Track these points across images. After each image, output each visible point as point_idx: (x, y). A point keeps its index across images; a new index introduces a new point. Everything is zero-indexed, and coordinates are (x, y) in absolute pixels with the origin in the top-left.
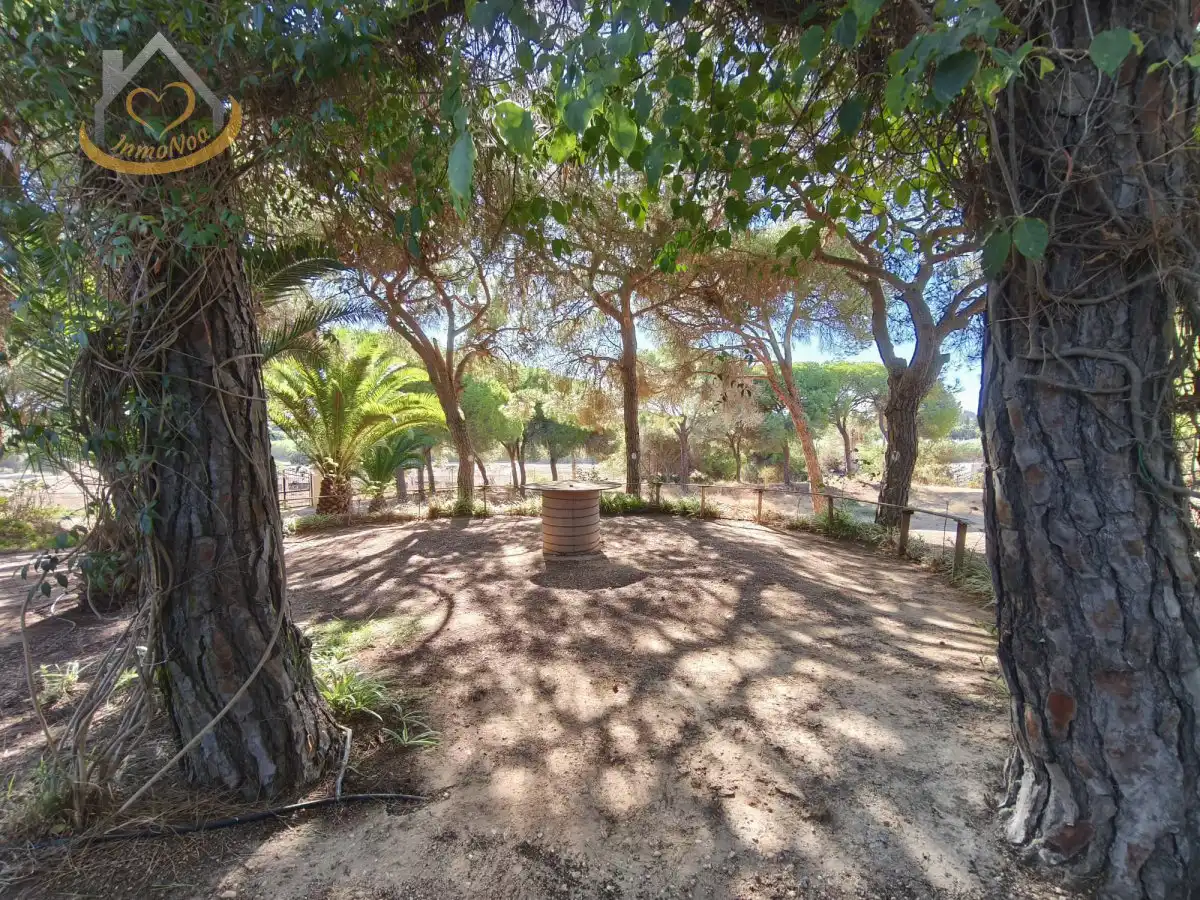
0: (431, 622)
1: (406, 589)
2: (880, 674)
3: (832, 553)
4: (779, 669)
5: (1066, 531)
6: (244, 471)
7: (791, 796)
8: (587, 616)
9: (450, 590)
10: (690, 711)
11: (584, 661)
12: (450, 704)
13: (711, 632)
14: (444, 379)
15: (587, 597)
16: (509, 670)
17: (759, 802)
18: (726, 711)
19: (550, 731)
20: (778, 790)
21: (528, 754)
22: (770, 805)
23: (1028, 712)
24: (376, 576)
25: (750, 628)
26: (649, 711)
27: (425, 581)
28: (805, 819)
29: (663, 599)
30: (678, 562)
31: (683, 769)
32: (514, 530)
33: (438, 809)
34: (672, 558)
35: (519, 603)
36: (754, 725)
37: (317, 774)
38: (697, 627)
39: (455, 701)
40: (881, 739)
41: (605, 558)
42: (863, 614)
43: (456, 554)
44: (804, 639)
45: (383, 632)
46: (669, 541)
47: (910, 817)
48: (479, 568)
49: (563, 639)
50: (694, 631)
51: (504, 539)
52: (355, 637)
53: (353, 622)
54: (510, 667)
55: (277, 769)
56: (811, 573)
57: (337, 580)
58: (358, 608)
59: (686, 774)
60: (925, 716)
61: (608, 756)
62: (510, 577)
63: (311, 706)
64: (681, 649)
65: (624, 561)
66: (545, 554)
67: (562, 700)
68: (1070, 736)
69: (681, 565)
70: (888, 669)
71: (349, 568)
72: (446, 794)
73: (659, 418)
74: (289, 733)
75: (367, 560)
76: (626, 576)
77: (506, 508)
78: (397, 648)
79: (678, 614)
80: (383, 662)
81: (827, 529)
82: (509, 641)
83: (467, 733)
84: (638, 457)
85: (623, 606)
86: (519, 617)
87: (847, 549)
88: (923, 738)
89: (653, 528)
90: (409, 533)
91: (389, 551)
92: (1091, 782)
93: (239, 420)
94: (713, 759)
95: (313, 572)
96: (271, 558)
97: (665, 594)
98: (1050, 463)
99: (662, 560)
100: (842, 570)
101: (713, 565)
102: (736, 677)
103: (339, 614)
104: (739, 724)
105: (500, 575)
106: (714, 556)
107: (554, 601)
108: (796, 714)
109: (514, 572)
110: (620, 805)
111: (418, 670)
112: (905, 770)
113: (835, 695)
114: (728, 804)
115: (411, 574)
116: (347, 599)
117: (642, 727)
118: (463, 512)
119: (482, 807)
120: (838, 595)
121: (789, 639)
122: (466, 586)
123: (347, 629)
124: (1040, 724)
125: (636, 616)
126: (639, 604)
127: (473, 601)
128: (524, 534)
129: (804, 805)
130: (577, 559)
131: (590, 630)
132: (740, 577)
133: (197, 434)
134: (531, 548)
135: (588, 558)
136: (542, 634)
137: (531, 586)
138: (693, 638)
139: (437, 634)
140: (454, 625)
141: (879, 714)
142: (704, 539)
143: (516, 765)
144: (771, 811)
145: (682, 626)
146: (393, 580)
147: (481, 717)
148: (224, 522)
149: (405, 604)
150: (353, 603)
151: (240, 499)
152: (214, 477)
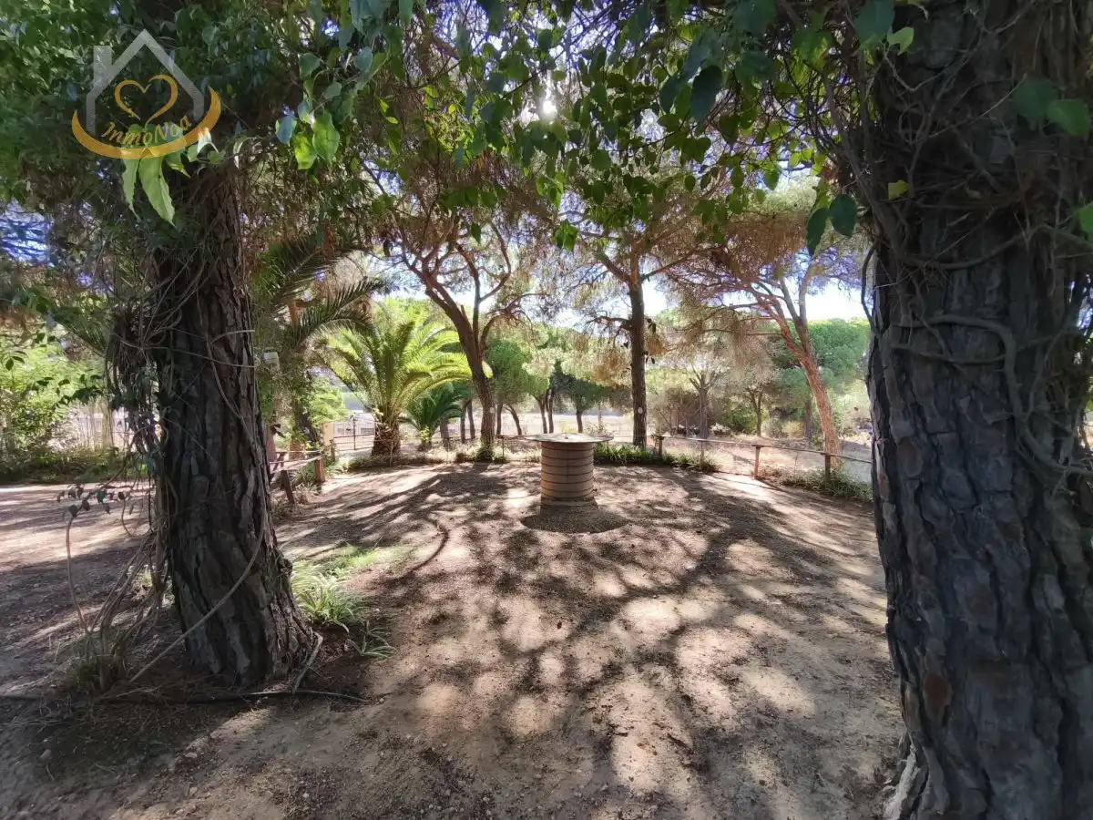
0: (424, 553)
1: (416, 523)
2: (821, 636)
3: (823, 510)
4: (718, 622)
5: (935, 505)
6: (232, 424)
7: (680, 743)
8: (558, 557)
9: (449, 525)
10: (619, 652)
11: (541, 598)
12: (413, 624)
13: (667, 580)
15: (565, 540)
16: (475, 600)
17: (647, 743)
18: (653, 656)
19: (489, 656)
20: (669, 736)
21: (462, 675)
22: (658, 749)
23: (908, 692)
24: (396, 511)
25: (705, 579)
26: (582, 649)
27: (432, 517)
28: (685, 766)
29: (633, 546)
30: (662, 512)
31: (592, 704)
32: (523, 475)
33: (371, 711)
34: (657, 508)
35: (503, 542)
36: (674, 671)
37: (285, 671)
38: (655, 575)
39: (420, 621)
40: (793, 699)
41: (595, 504)
42: (828, 573)
43: (468, 495)
44: (755, 593)
45: (383, 559)
46: (660, 492)
47: (788, 780)
48: (482, 508)
49: (530, 576)
50: (651, 579)
51: (513, 483)
52: (360, 561)
53: (364, 548)
54: (477, 596)
55: (251, 663)
56: (791, 530)
57: (366, 512)
58: (371, 538)
59: (593, 709)
60: (849, 683)
61: (530, 685)
62: (505, 518)
63: (284, 614)
64: (634, 593)
65: (613, 508)
66: (542, 498)
67: (509, 631)
68: (945, 722)
69: (662, 515)
70: (832, 632)
71: (378, 502)
72: (382, 700)
74: (263, 636)
75: (396, 496)
76: (609, 522)
77: (521, 455)
78: (390, 572)
79: (642, 561)
80: (375, 584)
81: (823, 487)
82: (483, 574)
83: (417, 652)
84: (645, 412)
85: (593, 550)
86: (498, 554)
87: (841, 507)
88: (838, 704)
89: (649, 479)
90: (435, 474)
91: (415, 489)
93: (230, 384)
94: (621, 699)
95: (350, 504)
96: (255, 494)
97: (637, 542)
98: (923, 436)
99: (648, 509)
100: (823, 531)
101: (693, 517)
102: (674, 625)
103: (355, 542)
104: (660, 669)
105: (498, 515)
106: (698, 508)
107: (534, 542)
108: (718, 666)
109: (509, 514)
110: (522, 729)
111: (399, 593)
112: (804, 733)
113: (765, 652)
114: (618, 741)
115: (424, 510)
116: (367, 528)
117: (570, 662)
118: (484, 458)
119: (406, 714)
120: (809, 555)
121: (740, 593)
122: (465, 523)
123: (355, 555)
124: (918, 705)
125: (604, 561)
126: (609, 550)
127: (464, 537)
128: (531, 479)
129: (689, 753)
130: (569, 504)
131: (557, 570)
132: (715, 530)
133: (196, 394)
134: (532, 493)
135: (579, 503)
136: (513, 570)
137: (520, 527)
138: (648, 585)
139: (426, 563)
140: (441, 557)
141: (804, 675)
142: (694, 490)
143: (447, 682)
144: (655, 753)
145: (643, 572)
146: (406, 515)
147: (435, 638)
148: (215, 464)
149: (411, 535)
150: (369, 533)
151: (229, 446)
152: (209, 429)
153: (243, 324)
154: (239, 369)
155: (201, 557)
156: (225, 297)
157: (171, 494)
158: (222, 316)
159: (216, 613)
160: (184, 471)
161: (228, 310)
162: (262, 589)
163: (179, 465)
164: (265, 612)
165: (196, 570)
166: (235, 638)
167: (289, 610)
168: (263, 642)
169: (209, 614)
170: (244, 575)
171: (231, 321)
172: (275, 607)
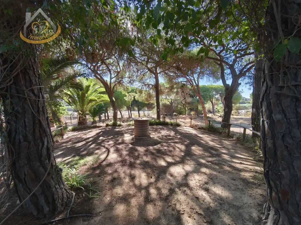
0: (103, 157)
1: (97, 147)
2: (224, 172)
3: (210, 135)
4: (196, 171)
5: (290, 141)
6: (37, 121)
7: (201, 214)
8: (145, 155)
9: (109, 147)
10: (172, 184)
11: (143, 168)
12: (105, 183)
13: (178, 159)
14: (109, 90)
15: (145, 149)
16: (123, 171)
17: (191, 216)
18: (182, 184)
19: (132, 191)
20: (197, 212)
21: (125, 199)
22: (195, 217)
23: (274, 194)
24: (90, 143)
25: (188, 158)
26: (160, 184)
27: (103, 145)
28: (205, 223)
29: (165, 149)
30: (170, 138)
31: (170, 204)
32: (127, 129)
33: (97, 219)
34: (168, 137)
35: (127, 151)
36: (190, 189)
37: (63, 209)
38: (174, 158)
39: (107, 182)
40: (226, 194)
41: (151, 137)
42: (219, 153)
43: (112, 137)
44: (203, 161)
45: (90, 160)
46: (167, 133)
47: (236, 222)
48: (118, 141)
49: (138, 162)
50: (173, 159)
51: (124, 132)
52: (82, 162)
53: (82, 157)
54: (123, 170)
55: (49, 209)
56: (205, 141)
57: (80, 144)
58: (84, 153)
59: (170, 206)
60: (238, 187)
61: (148, 200)
62: (126, 143)
63: (61, 189)
64: (170, 164)
65: (156, 138)
66: (135, 136)
67: (137, 182)
68: (287, 203)
69: (170, 139)
70: (227, 171)
71: (83, 141)
72: (100, 214)
73: (165, 100)
74: (54, 198)
75: (89, 138)
76: (156, 143)
77: (126, 124)
78: (93, 165)
79: (169, 154)
80: (88, 170)
81: (208, 129)
82: (123, 162)
83: (109, 193)
84: (160, 110)
85: (154, 151)
86: (126, 155)
87: (214, 134)
88: (238, 194)
89: (163, 129)
90: (100, 131)
91: (94, 136)
92: (294, 218)
93: (35, 106)
94: (178, 201)
95: (74, 142)
96: (47, 146)
97: (166, 148)
98: (285, 120)
99: (166, 138)
100: (213, 140)
101: (178, 139)
102: (184, 173)
103: (79, 155)
104: (185, 189)
105: (123, 142)
106: (179, 137)
107: (136, 150)
108: (201, 185)
109: (126, 142)
110: (151, 217)
111: (98, 172)
112: (234, 205)
113: (212, 179)
114: (182, 216)
115: (99, 142)
116: (82, 150)
117: (158, 189)
118: (115, 125)
119: (110, 218)
120: (212, 148)
121: (199, 161)
122: (114, 146)
123: (80, 159)
124: (277, 198)
125: (158, 155)
126: (159, 151)
127: (115, 150)
128: (130, 131)
129: (204, 217)
130: (143, 138)
131: (146, 159)
132: (186, 143)
133: (21, 111)
134: (132, 135)
135: (146, 137)
136: (132, 160)
137: (131, 146)
138: (173, 161)
139: (104, 160)
140: (109, 158)
141: (225, 186)
142: (176, 132)
143: (121, 203)
144: (195, 219)
145: (170, 158)
146: (94, 144)
147: (113, 187)
148: (30, 137)
149: (97, 151)
150: (83, 151)
151: (36, 130)
152: (27, 124)
153: (40, 84)
154: (39, 101)
155: (26, 173)
156: (31, 73)
157: (11, 149)
158: (31, 81)
159: (34, 193)
160: (17, 141)
161: (33, 79)
162: (52, 181)
163: (15, 138)
164: (54, 189)
165: (24, 178)
166: (42, 201)
167: (62, 186)
168: (54, 200)
169: (31, 194)
170: (45, 177)
171: (34, 83)
172: (57, 186)
